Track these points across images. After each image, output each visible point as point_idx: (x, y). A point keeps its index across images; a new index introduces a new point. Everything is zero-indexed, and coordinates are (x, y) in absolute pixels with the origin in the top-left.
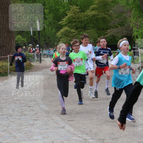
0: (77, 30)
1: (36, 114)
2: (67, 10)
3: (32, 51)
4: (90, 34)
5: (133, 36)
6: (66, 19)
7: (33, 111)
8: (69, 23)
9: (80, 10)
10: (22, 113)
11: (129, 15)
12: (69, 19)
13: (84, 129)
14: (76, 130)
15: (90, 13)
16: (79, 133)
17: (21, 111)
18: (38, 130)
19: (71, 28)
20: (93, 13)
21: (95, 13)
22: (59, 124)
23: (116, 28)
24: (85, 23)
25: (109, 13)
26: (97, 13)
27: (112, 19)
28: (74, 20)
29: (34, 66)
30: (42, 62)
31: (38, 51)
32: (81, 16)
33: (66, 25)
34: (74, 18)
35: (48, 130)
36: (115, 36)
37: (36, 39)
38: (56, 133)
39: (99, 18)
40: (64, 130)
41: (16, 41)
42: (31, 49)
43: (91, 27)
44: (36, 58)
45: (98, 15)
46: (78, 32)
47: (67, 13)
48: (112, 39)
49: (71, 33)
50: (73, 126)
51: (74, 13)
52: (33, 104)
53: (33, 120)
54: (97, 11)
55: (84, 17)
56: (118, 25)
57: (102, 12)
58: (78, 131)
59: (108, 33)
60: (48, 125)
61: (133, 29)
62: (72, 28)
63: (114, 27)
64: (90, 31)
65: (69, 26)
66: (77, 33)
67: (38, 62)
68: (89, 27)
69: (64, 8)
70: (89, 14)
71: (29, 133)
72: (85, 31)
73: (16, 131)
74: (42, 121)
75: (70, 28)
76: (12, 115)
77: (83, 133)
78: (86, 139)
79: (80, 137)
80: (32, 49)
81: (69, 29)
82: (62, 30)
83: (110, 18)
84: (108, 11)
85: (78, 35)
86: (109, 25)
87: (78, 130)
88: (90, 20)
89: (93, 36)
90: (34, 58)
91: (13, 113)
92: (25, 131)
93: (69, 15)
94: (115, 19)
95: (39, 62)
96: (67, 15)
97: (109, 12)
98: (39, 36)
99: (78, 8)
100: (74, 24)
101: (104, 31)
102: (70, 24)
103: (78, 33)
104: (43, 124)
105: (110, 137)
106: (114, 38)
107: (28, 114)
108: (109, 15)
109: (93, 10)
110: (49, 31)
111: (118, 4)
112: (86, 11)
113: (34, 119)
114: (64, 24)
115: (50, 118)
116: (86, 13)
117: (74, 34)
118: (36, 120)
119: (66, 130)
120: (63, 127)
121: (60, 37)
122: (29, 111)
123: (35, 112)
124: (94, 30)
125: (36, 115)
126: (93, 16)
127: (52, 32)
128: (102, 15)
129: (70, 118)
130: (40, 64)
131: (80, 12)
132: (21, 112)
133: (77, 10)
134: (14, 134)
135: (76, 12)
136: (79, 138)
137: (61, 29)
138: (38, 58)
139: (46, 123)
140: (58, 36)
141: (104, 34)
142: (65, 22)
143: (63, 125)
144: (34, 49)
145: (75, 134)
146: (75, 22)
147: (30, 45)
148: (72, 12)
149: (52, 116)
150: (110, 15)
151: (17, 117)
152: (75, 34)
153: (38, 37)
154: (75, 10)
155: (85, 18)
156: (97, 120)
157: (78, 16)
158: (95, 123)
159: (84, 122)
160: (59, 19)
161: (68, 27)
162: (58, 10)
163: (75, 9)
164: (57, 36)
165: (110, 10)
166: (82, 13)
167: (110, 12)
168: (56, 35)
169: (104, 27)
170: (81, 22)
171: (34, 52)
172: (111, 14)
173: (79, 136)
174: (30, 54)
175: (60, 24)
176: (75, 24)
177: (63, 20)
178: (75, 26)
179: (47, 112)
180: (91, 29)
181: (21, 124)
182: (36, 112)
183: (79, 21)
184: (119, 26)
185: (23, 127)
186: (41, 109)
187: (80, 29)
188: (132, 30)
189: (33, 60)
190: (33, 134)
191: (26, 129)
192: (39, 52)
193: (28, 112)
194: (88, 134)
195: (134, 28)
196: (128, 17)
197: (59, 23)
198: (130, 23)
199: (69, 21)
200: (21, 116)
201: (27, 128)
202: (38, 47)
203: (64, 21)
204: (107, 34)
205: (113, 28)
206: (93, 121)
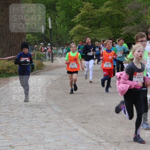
0: (90, 28)
2: (80, 7)
3: (44, 50)
4: (104, 31)
6: (79, 16)
7: (45, 112)
8: (82, 20)
9: (93, 7)
10: (34, 115)
11: (146, 12)
12: (82, 16)
13: (98, 131)
14: (90, 133)
16: (93, 136)
17: (32, 112)
18: (50, 133)
19: (85, 26)
20: (108, 9)
22: (71, 126)
23: (131, 25)
24: (99, 20)
25: (125, 10)
26: (111, 9)
27: (128, 16)
28: (87, 17)
29: (45, 65)
30: (54, 61)
31: (50, 50)
32: (95, 13)
33: (79, 22)
34: (87, 15)
36: (131, 34)
38: (69, 136)
39: (113, 15)
40: (77, 133)
41: (27, 40)
44: (48, 58)
45: (113, 12)
46: (92, 30)
47: (80, 10)
48: (127, 37)
49: (84, 31)
50: (87, 128)
51: (88, 10)
52: (45, 106)
53: (45, 122)
56: (134, 22)
57: (117, 9)
59: (124, 31)
60: (60, 127)
63: (129, 24)
64: (104, 29)
67: (49, 62)
68: (103, 24)
69: (77, 5)
70: (103, 11)
71: (41, 136)
72: (98, 29)
73: (27, 134)
74: (54, 123)
75: (83, 25)
76: (23, 117)
77: (97, 135)
78: (100, 141)
80: (44, 48)
82: (75, 28)
83: (125, 15)
85: (92, 33)
86: (124, 22)
87: (92, 133)
88: (104, 17)
89: (108, 34)
91: (24, 115)
92: (37, 133)
93: (82, 12)
94: (131, 16)
95: (51, 61)
96: (80, 12)
97: (124, 8)
99: (92, 5)
100: (87, 22)
101: (119, 28)
102: (83, 22)
104: (55, 126)
105: (126, 140)
106: (129, 36)
107: (40, 117)
109: (107, 6)
110: (61, 29)
111: (134, 0)
112: (100, 8)
115: (63, 120)
116: (100, 10)
117: (87, 32)
118: (48, 122)
119: (79, 132)
120: (76, 130)
121: (73, 35)
122: (40, 113)
123: (46, 114)
124: (108, 27)
125: (48, 116)
126: (108, 13)
127: (64, 30)
128: (117, 12)
129: (84, 120)
130: (52, 63)
131: (93, 9)
133: (91, 7)
134: (25, 137)
135: (90, 9)
136: (93, 141)
139: (58, 125)
140: (71, 34)
141: (119, 32)
143: (76, 128)
145: (88, 137)
146: (89, 19)
147: (41, 44)
148: (86, 9)
149: (64, 118)
150: (125, 12)
151: (29, 119)
152: (89, 32)
153: (50, 35)
154: (88, 7)
155: (99, 15)
156: (111, 122)
157: (91, 14)
158: (110, 125)
159: (98, 124)
161: (81, 25)
162: (71, 7)
163: (89, 5)
165: (126, 6)
166: (96, 10)
167: (126, 8)
168: (69, 33)
169: (119, 24)
172: (127, 10)
173: (93, 139)
175: (73, 22)
177: (76, 17)
178: (89, 23)
179: (60, 114)
181: (32, 126)
182: (48, 114)
183: (93, 18)
184: (135, 24)
185: (34, 130)
186: (53, 110)
187: (94, 27)
189: (45, 59)
190: (45, 137)
194: (102, 137)
196: (144, 14)
197: (72, 20)
198: (146, 20)
199: (82, 18)
200: (32, 118)
201: (38, 130)
202: (49, 46)
203: (77, 19)
204: (122, 32)
205: (128, 25)
206: (108, 124)
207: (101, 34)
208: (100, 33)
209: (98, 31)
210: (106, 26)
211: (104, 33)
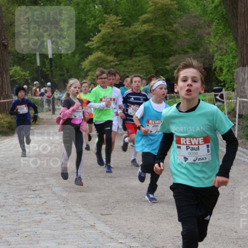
0: (117, 57)
1: (46, 202)
2: (100, 22)
3: (39, 93)
4: (140, 64)
5: (214, 68)
6: (99, 37)
7: (40, 197)
8: (104, 44)
9: (122, 23)
10: (22, 201)
11: (207, 32)
12: (103, 38)
13: (129, 229)
14: (115, 231)
15: (139, 27)
16: (120, 236)
17: (19, 197)
18: (49, 231)
19: (107, 54)
20: (145, 27)
21: (149, 27)
22: (85, 221)
23: (184, 54)
24: (132, 44)
25: (173, 29)
26: (152, 27)
27: (178, 39)
28: (112, 40)
29: (42, 119)
30: (56, 112)
31: (49, 93)
32: (125, 32)
33: (98, 48)
34: (112, 36)
35: (65, 232)
37: (47, 73)
38: (81, 236)
39: (155, 36)
40: (93, 231)
41: (11, 77)
42: (38, 89)
43: (141, 52)
44: (46, 106)
45: (153, 32)
46: (119, 61)
47: (100, 28)
49: (107, 63)
50: (110, 223)
51: (113, 28)
52: (40, 186)
53: (41, 213)
54: (152, 24)
55: (130, 35)
56: (188, 48)
57: (160, 26)
58: (117, 233)
59: (172, 62)
60: (66, 222)
61: (214, 56)
62: (109, 53)
63: (181, 52)
64: (140, 59)
65: (104, 50)
66: (116, 63)
67: (49, 113)
68: (137, 52)
69: (95, 19)
70: (138, 29)
71: (33, 236)
72: (130, 59)
73: (11, 233)
74: (56, 216)
75: (105, 53)
76: (4, 206)
77: (127, 235)
78: (131, 246)
79: (121, 243)
80: (40, 91)
81: (103, 55)
82: (91, 58)
83: (174, 36)
84: (171, 24)
85: (120, 66)
86: (172, 48)
87: (119, 231)
88: (140, 39)
89: (145, 68)
90: (42, 106)
91: (5, 201)
92: (26, 232)
93: (103, 32)
94: (184, 39)
95: (51, 112)
96: (99, 31)
97: (172, 26)
98: (51, 67)
99: (120, 20)
100: (112, 47)
101: (165, 59)
102: (105, 47)
103: (118, 63)
104: (58, 220)
105: (174, 243)
107: (32, 204)
108: (172, 31)
109: (144, 22)
110: (68, 59)
111: (189, 13)
112: (133, 25)
113: (43, 212)
114: (94, 46)
115: (70, 209)
116: (132, 28)
117: (112, 64)
118: (45, 213)
119: (97, 230)
120: (93, 226)
121: (88, 69)
122: (33, 197)
123: (43, 200)
124: (146, 56)
125: (46, 204)
126: (146, 32)
127: (73, 61)
128: (160, 31)
129: (105, 209)
130: (53, 116)
131: (122, 26)
132: (19, 199)
133: (117, 22)
134: (7, 239)
135: (116, 27)
136: (120, 245)
137: (90, 56)
138: (49, 106)
139: (63, 219)
140: (85, 68)
141: (164, 64)
142: (96, 43)
143: (92, 223)
144: (42, 90)
145: (112, 238)
146: (114, 43)
147: (35, 83)
148: (109, 26)
149: (72, 206)
150: (174, 32)
151: (13, 209)
153: (49, 69)
154: (114, 22)
155: (131, 37)
156: (151, 213)
157: (119, 34)
158: (148, 219)
159: (128, 216)
160: (87, 39)
161: (102, 52)
162: (84, 22)
163: (115, 20)
164: (83, 67)
165: (175, 23)
166: (126, 28)
167: (175, 25)
168: (82, 65)
169: (164, 52)
170: (125, 43)
171: (42, 94)
172: (177, 29)
173: (120, 241)
174: (36, 98)
175: (88, 48)
176: (114, 47)
177: (93, 39)
178: (114, 50)
179: (65, 200)
180: (140, 55)
181: (19, 220)
182: (45, 200)
183: (121, 42)
184: (191, 51)
185: (22, 226)
186: (55, 193)
187: (123, 56)
188: (213, 58)
189: (41, 108)
190: (40, 239)
191: (29, 230)
192: (51, 94)
193: (31, 199)
194: (135, 238)
195: (216, 54)
196: (205, 35)
197: (86, 45)
198: (209, 46)
199: (102, 42)
200: (19, 206)
201: (29, 227)
202: (49, 86)
203: (94, 42)
204: (168, 64)
205: (179, 54)
206: (145, 216)
207: (135, 67)
208: (132, 66)
209: (130, 62)
210: (142, 54)
211: (139, 66)
